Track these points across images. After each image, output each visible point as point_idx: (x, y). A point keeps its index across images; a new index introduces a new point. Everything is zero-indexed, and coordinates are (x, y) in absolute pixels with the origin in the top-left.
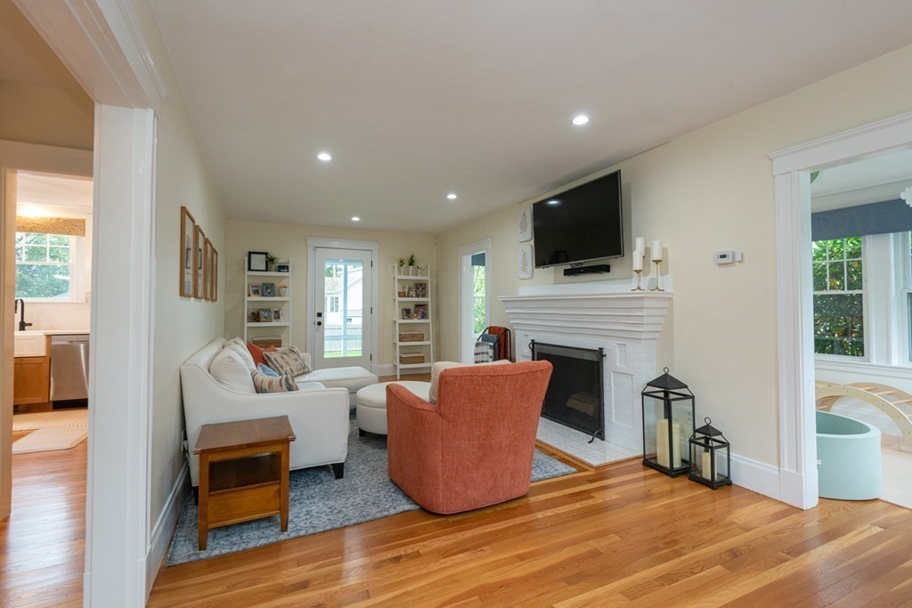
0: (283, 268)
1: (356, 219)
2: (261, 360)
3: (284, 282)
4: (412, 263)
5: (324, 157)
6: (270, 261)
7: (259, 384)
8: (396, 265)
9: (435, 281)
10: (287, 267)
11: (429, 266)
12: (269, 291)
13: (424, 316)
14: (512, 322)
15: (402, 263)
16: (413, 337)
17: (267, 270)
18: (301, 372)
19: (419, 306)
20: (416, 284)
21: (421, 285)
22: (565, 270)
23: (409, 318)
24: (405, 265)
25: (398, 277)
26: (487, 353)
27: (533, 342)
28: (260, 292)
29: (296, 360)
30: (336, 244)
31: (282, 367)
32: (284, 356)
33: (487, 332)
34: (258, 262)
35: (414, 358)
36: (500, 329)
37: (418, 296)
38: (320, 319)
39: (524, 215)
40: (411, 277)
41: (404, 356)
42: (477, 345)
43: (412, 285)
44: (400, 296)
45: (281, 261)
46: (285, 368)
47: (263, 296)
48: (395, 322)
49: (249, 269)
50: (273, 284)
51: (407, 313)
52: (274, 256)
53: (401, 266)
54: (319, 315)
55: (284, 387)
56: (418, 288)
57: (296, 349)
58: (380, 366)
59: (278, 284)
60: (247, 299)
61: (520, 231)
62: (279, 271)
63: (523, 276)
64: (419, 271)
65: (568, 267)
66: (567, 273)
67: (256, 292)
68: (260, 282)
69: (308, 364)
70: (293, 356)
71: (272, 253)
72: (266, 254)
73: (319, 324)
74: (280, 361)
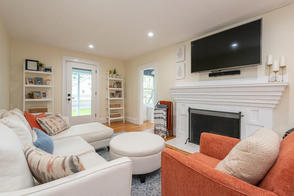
0: (47, 70)
1: (91, 46)
2: (35, 124)
3: (49, 78)
4: (115, 73)
6: (40, 66)
8: (108, 73)
9: (124, 82)
10: (51, 70)
11: (122, 75)
12: (39, 82)
13: (120, 96)
14: (174, 99)
15: (110, 72)
16: (116, 106)
17: (38, 70)
18: (63, 129)
19: (117, 92)
20: (117, 82)
21: (119, 82)
23: (114, 97)
24: (112, 74)
25: (109, 78)
26: (162, 113)
27: (190, 109)
28: (34, 82)
29: (60, 121)
30: (76, 60)
31: (51, 127)
32: (52, 120)
33: (159, 103)
34: (32, 66)
35: (116, 115)
36: (167, 102)
37: (118, 87)
38: (69, 97)
39: (180, 49)
40: (114, 79)
41: (112, 114)
42: (155, 110)
43: (115, 82)
44: (110, 87)
45: (47, 66)
46: (53, 128)
47: (35, 84)
48: (107, 99)
49: (26, 69)
50: (42, 79)
51: (112, 95)
52: (43, 63)
53: (110, 73)
54: (69, 95)
55: (68, 169)
56: (117, 84)
57: (60, 115)
58: (100, 119)
59: (45, 79)
60: (25, 85)
61: (177, 57)
62: (45, 71)
63: (179, 77)
64: (118, 76)
65: (211, 72)
66: (210, 75)
67: (31, 82)
68: (33, 77)
69: (68, 123)
70: (58, 119)
71: (41, 61)
72: (37, 62)
73: (69, 100)
74: (50, 123)
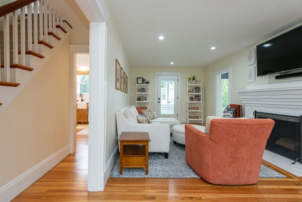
0: (147, 83)
1: (172, 63)
2: (140, 113)
3: (148, 88)
4: (194, 79)
5: (161, 38)
6: (143, 80)
7: (139, 120)
8: (187, 80)
9: (204, 87)
10: (149, 82)
11: (201, 80)
12: (143, 91)
13: (199, 100)
14: (243, 102)
15: (190, 79)
16: (194, 108)
17: (142, 84)
18: (153, 118)
19: (196, 96)
20: (196, 88)
21: (198, 88)
22: (276, 76)
23: (193, 101)
24: (191, 80)
25: (188, 85)
26: (230, 116)
27: (256, 112)
28: (140, 91)
29: (151, 114)
30: (165, 73)
31: (147, 116)
32: (148, 112)
33: (229, 107)
34: (140, 81)
35: (195, 116)
36: (236, 105)
37: (196, 92)
38: (159, 101)
39: (251, 52)
40: (193, 85)
41: (190, 115)
42: (224, 112)
43: (194, 88)
44: (189, 92)
45: (147, 80)
46: (148, 116)
47: (141, 92)
48: (187, 102)
49: (137, 83)
50: (144, 88)
51: (192, 99)
52: (145, 79)
53: (190, 80)
54: (159, 99)
55: (147, 122)
56: (196, 89)
57: (151, 110)
58: (181, 119)
59: (146, 88)
60: (137, 93)
61: (248, 60)
62: (146, 84)
63: (250, 81)
64: (197, 82)
65: (278, 74)
66: (277, 78)
67: (139, 91)
68: (140, 88)
69: (155, 116)
70: (150, 112)
71: (144, 78)
72: (142, 78)
73: (159, 102)
74: (146, 114)
